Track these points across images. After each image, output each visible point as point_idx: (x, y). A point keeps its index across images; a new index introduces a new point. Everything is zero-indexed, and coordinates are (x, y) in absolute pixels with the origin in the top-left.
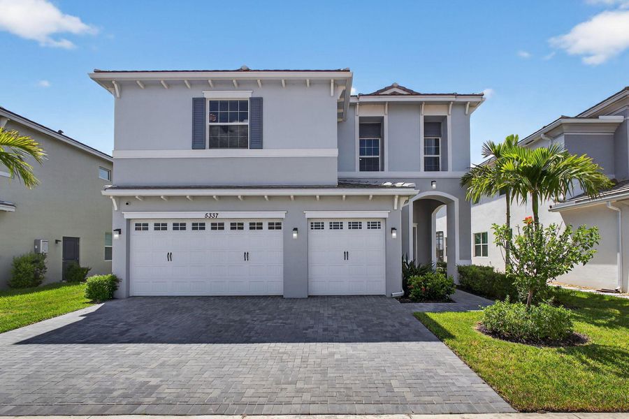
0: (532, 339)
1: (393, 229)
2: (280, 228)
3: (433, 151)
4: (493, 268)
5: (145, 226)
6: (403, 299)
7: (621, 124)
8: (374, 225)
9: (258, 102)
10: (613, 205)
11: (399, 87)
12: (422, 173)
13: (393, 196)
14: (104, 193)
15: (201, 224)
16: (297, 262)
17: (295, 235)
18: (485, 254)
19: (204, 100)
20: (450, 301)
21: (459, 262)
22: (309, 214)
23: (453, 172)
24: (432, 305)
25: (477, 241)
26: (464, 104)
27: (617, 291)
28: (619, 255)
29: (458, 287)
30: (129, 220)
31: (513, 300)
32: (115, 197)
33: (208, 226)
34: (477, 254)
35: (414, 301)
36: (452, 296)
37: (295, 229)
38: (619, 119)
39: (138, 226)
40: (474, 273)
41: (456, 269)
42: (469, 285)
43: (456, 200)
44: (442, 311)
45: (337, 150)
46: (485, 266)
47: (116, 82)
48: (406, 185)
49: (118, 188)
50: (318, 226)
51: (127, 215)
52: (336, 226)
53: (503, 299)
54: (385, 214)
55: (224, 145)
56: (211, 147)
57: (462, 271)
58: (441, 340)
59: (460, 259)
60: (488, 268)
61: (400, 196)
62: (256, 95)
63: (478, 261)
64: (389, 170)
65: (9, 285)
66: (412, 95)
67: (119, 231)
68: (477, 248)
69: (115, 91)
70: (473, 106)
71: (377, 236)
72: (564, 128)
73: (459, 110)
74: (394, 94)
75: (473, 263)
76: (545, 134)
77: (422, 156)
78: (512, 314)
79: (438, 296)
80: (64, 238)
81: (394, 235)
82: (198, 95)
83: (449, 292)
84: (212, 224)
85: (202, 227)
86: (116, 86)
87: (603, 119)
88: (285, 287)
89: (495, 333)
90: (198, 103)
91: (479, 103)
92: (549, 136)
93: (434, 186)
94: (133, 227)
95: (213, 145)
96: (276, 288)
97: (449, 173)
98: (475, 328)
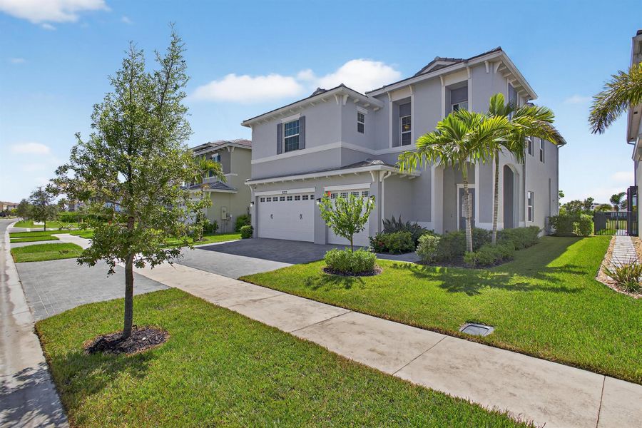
5: (264, 200)
8: (366, 194)
14: (245, 183)
15: (284, 197)
17: (318, 203)
19: (281, 124)
30: (257, 197)
32: (251, 185)
37: (319, 199)
45: (341, 142)
49: (253, 180)
51: (257, 194)
52: (344, 195)
54: (368, 186)
55: (291, 149)
61: (375, 171)
62: (303, 115)
64: (414, 143)
66: (459, 62)
67: (253, 203)
74: (434, 70)
84: (288, 197)
88: (315, 237)
90: (279, 127)
94: (259, 200)
95: (286, 150)
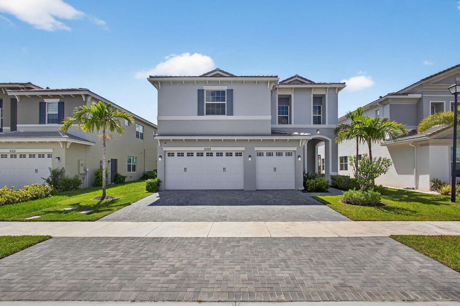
0: (364, 204)
1: (299, 156)
2: (241, 156)
3: (318, 113)
4: (349, 177)
5: (173, 155)
6: (304, 191)
7: (420, 98)
8: (289, 154)
9: (231, 92)
10: (412, 144)
11: (299, 77)
12: (312, 126)
13: (299, 140)
14: (155, 138)
15: (201, 153)
16: (250, 173)
17: (250, 159)
18: (346, 169)
19: (203, 90)
20: (327, 192)
21: (332, 173)
22: (256, 149)
23: (328, 125)
24: (319, 193)
25: (341, 161)
26: (335, 88)
27: (413, 189)
28: (415, 170)
29: (331, 187)
30: (165, 151)
31: (357, 189)
32: (160, 140)
33: (205, 154)
34: (341, 169)
35: (310, 192)
36: (329, 190)
37: (250, 156)
38: (419, 96)
39: (169, 155)
40: (340, 179)
41: (330, 177)
42: (337, 185)
43: (330, 140)
44: (325, 195)
45: (271, 116)
46: (346, 175)
47: (160, 82)
48: (306, 134)
49: (161, 135)
50: (260, 154)
52: (270, 154)
53: (352, 189)
54: (295, 149)
55: (213, 113)
56: (207, 114)
57: (333, 178)
58: (325, 205)
59: (332, 171)
60: (347, 176)
61: (302, 140)
62: (230, 88)
63: (341, 173)
64: (294, 124)
65: (93, 185)
67: (161, 157)
68: (341, 165)
69: (158, 85)
70: (340, 89)
71: (291, 159)
72: (389, 100)
73: (332, 92)
75: (339, 174)
76: (379, 102)
77: (312, 115)
78: (355, 194)
79: (321, 189)
80: (112, 159)
81: (300, 159)
82: (200, 88)
83: (327, 187)
84: (207, 153)
85: (202, 155)
86: (159, 84)
87: (410, 96)
88: (245, 185)
89: (348, 203)
90: (201, 92)
91: (343, 88)
92: (381, 104)
93: (318, 132)
94: (167, 155)
95: (208, 113)
96: (240, 186)
97: (327, 125)
98: (340, 202)
